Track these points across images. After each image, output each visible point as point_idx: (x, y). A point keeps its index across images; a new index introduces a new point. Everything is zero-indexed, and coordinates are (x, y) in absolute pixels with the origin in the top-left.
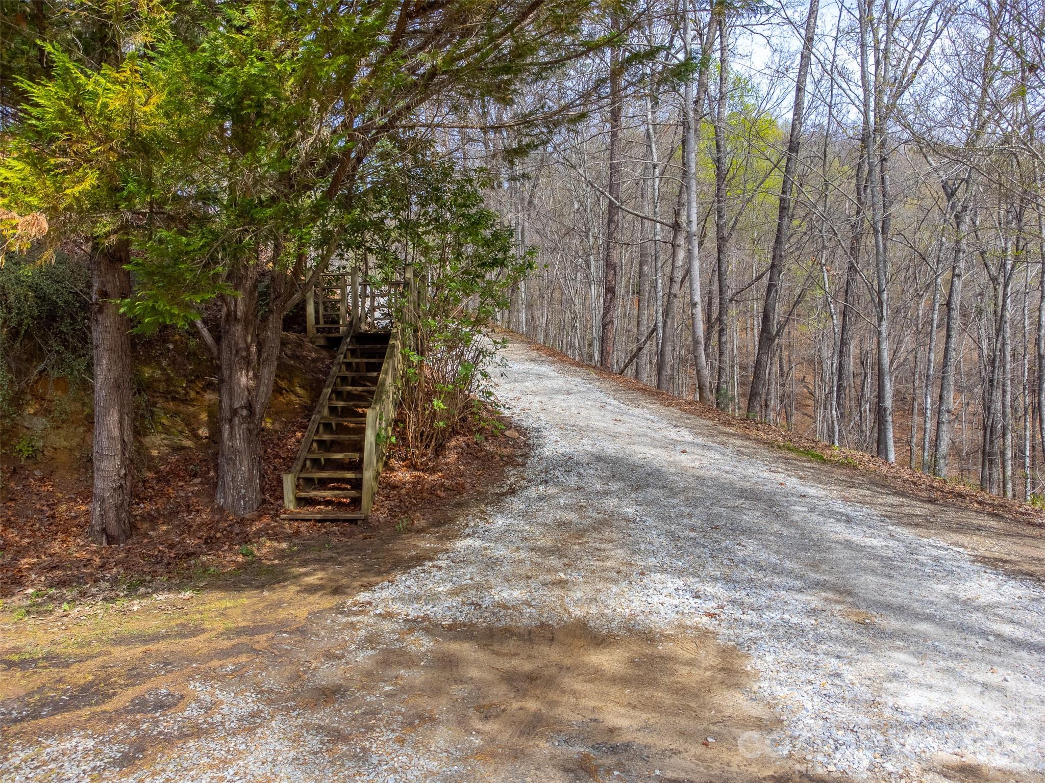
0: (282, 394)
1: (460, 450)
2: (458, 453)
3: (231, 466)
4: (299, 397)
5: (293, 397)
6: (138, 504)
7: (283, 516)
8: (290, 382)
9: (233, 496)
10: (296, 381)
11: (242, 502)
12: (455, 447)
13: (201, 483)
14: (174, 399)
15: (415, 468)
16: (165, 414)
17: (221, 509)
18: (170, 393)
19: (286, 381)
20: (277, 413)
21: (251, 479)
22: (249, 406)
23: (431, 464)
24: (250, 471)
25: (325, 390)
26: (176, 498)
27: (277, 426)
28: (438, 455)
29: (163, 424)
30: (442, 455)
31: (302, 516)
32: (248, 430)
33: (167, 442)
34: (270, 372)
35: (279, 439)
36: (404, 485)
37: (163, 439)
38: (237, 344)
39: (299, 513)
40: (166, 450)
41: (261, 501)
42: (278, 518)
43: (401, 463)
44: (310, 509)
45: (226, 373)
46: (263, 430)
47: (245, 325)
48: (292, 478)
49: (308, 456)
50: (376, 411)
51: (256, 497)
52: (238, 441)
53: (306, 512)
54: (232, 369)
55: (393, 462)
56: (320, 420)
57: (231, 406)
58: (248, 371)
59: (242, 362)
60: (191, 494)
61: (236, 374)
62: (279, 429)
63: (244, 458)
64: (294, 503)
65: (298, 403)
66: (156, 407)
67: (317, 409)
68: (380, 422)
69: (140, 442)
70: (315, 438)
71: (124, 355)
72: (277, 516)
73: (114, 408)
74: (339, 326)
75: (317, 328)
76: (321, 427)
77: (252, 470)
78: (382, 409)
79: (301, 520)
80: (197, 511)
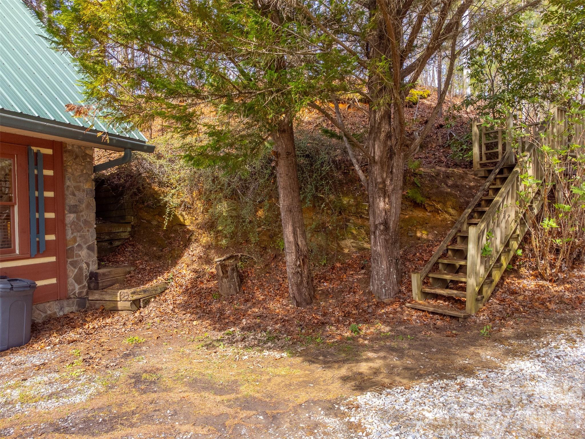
0: (439, 214)
3: (376, 264)
4: (451, 215)
5: (447, 216)
6: (323, 283)
7: (408, 305)
8: (444, 204)
9: (378, 285)
10: (449, 203)
11: (384, 290)
13: (365, 274)
14: (361, 217)
15: (543, 278)
16: (355, 226)
17: (370, 293)
18: (359, 213)
19: (441, 204)
20: (432, 228)
21: (389, 275)
22: (386, 223)
24: (389, 269)
25: (466, 211)
26: (346, 281)
27: (431, 237)
28: (573, 268)
29: (352, 233)
30: (578, 268)
31: (420, 307)
32: (385, 239)
33: (354, 245)
34: (397, 199)
35: (428, 246)
36: (524, 292)
37: (352, 243)
38: (376, 179)
39: (420, 304)
40: (354, 250)
41: (398, 291)
42: (404, 306)
43: (531, 272)
44: (432, 302)
45: (371, 200)
46: (419, 239)
47: (381, 166)
48: (420, 277)
49: (440, 261)
50: (480, 229)
51: (393, 288)
52: (379, 247)
53: (427, 304)
54: (373, 197)
55: (523, 271)
56: (456, 234)
57: (374, 223)
58: (385, 198)
59: (380, 192)
60: (355, 280)
61: (376, 200)
62: (431, 239)
63: (383, 259)
64: (420, 295)
65: (450, 220)
66: (349, 222)
67: (455, 225)
68: (488, 238)
69: (338, 244)
70: (450, 247)
71: (292, 191)
72: (404, 304)
73: (289, 224)
74: (497, 160)
75: (480, 164)
76: (459, 239)
77: (390, 268)
78: (491, 227)
79: (419, 310)
80: (354, 293)
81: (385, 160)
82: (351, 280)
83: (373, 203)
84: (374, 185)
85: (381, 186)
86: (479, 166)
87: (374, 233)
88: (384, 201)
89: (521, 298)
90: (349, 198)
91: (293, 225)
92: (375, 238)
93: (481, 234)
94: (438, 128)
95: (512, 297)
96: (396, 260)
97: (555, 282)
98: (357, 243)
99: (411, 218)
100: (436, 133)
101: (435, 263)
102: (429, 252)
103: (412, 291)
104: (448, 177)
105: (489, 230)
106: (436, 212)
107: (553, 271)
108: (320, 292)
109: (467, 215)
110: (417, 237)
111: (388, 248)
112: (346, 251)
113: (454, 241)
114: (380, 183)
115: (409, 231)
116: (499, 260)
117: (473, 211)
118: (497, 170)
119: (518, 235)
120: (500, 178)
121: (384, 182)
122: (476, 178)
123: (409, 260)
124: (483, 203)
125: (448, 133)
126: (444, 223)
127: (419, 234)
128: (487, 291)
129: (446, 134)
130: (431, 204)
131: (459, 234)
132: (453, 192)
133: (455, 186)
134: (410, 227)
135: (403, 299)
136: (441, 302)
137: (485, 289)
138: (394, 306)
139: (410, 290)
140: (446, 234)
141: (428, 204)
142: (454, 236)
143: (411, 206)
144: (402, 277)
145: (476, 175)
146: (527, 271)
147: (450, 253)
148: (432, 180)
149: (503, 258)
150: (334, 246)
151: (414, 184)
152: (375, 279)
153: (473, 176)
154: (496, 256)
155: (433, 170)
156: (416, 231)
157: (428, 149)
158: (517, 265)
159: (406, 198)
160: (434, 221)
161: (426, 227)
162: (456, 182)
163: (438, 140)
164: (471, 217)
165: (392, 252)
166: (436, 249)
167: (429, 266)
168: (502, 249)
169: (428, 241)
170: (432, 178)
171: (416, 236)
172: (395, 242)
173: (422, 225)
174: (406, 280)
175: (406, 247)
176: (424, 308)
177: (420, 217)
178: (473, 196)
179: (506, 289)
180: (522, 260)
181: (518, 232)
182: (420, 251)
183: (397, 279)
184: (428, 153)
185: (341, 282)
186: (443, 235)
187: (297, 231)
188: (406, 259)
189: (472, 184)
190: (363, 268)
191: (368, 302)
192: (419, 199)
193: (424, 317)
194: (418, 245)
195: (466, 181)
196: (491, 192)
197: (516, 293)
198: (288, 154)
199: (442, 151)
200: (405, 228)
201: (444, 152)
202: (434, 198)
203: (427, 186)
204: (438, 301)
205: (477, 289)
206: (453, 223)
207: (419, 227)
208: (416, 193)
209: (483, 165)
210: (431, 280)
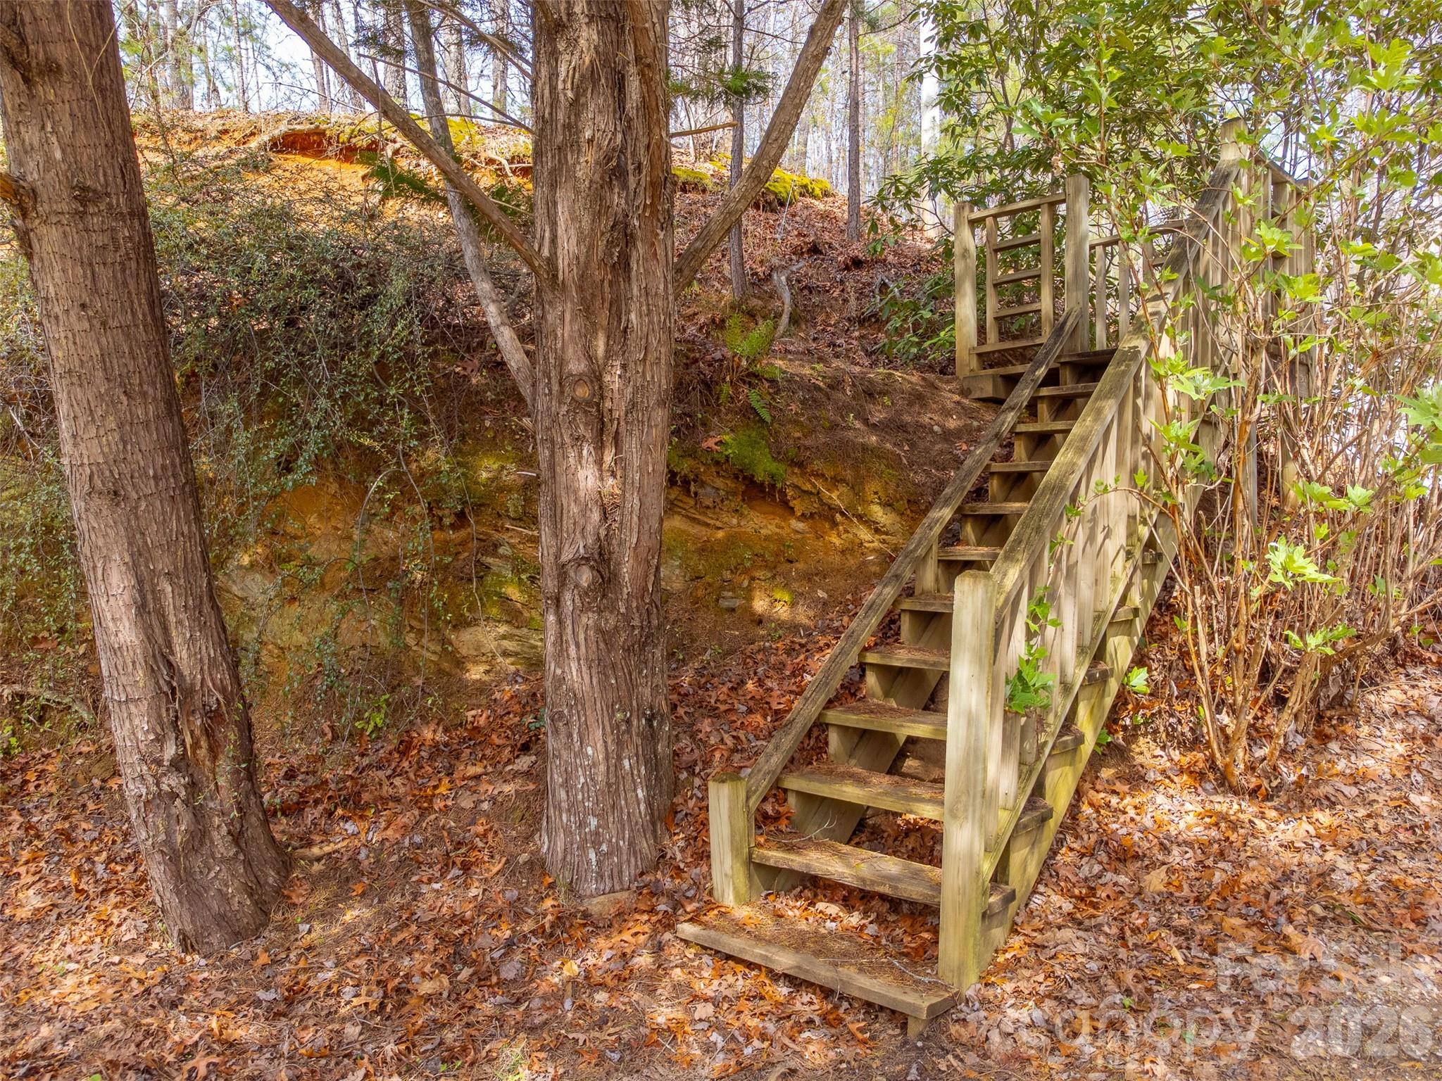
0: (834, 524)
1: (1420, 724)
2: (1409, 737)
4: (877, 531)
5: (864, 534)
7: (687, 929)
8: (856, 488)
9: (568, 832)
10: (872, 487)
11: (593, 856)
12: (1401, 712)
13: (526, 775)
15: (1225, 783)
17: (537, 866)
19: (843, 489)
20: (808, 577)
21: (614, 787)
22: (602, 559)
23: (1290, 773)
24: (614, 760)
25: (935, 514)
26: (445, 811)
27: (803, 615)
28: (1324, 738)
29: (505, 600)
30: (1341, 737)
31: (735, 944)
32: (600, 630)
33: (509, 645)
34: (645, 448)
35: (790, 651)
36: (1165, 849)
37: (504, 637)
38: (561, 363)
39: (740, 928)
40: (508, 665)
41: (656, 854)
42: (668, 936)
43: (1176, 755)
44: (792, 908)
45: (544, 454)
46: (759, 621)
47: (583, 300)
48: (743, 795)
49: (833, 716)
50: (1001, 586)
51: (631, 844)
52: (574, 666)
53: (769, 926)
54: (553, 442)
55: (1147, 753)
56: (896, 602)
57: (557, 556)
58: (600, 447)
59: (580, 417)
60: (485, 806)
61: (565, 457)
62: (805, 621)
63: (591, 720)
64: (741, 880)
65: (874, 550)
66: (494, 554)
67: (894, 566)
68: (1034, 627)
69: (444, 641)
70: (871, 658)
71: (118, 391)
72: (668, 923)
73: (106, 559)
74: (1038, 341)
75: (980, 355)
76: (906, 624)
77: (619, 759)
78: (1044, 580)
79: (729, 957)
80: (466, 867)
81: (598, 275)
82: (466, 802)
83: (552, 467)
84: (556, 388)
85: (583, 392)
86: (974, 363)
87: (558, 601)
88: (599, 462)
89: (1155, 881)
90: (499, 457)
91: (134, 567)
92: (560, 622)
93: (1007, 611)
94: (847, 268)
95: (1123, 879)
96: (650, 720)
97: (1268, 798)
98: (520, 639)
99: (733, 541)
100: (842, 282)
101: (815, 725)
102: (793, 674)
103: (709, 857)
104: (871, 395)
105: (1039, 592)
106: (826, 518)
107: (1259, 753)
108: (317, 867)
109: (937, 530)
110: (753, 614)
111: (614, 667)
112: (476, 673)
113: (888, 631)
114: (579, 379)
115: (722, 588)
116: (1069, 723)
117: (961, 515)
118: (1042, 372)
119: (1136, 611)
120: (1052, 399)
121: (596, 377)
122: (966, 402)
123: (713, 713)
124: (994, 485)
125: (878, 281)
126: (852, 562)
127: (760, 605)
128: (1025, 863)
129: (869, 284)
130: (808, 487)
131: (907, 604)
132: (888, 446)
133: (893, 427)
134: (727, 575)
135: (670, 895)
136: (833, 909)
137: (1016, 858)
138: (626, 936)
139: (703, 856)
140: (857, 602)
141: (796, 487)
142: (890, 612)
143: (735, 494)
144: (676, 788)
145: (965, 393)
146: (1158, 752)
147: (871, 679)
148: (815, 401)
149: (1083, 712)
150: (428, 651)
151: (748, 412)
152: (558, 807)
153: (956, 398)
154: (1061, 706)
155: (820, 367)
156: (749, 590)
157: (815, 326)
158: (1125, 728)
159: (717, 463)
160: (815, 552)
161: (786, 576)
162: (899, 413)
163: (846, 301)
164: (951, 536)
165: (632, 687)
166: (820, 662)
167: (787, 741)
168: (1081, 674)
169: (794, 627)
170: (815, 396)
171: (748, 610)
172: (646, 642)
173: (772, 567)
174: (691, 803)
175: (706, 657)
176: (756, 953)
177: (767, 538)
178: (958, 463)
179: (1094, 837)
180: (1144, 707)
181: (1136, 599)
182: (760, 670)
183: (649, 805)
184: (815, 339)
185: (424, 812)
186: (850, 606)
187: (157, 595)
188: (700, 704)
189: (952, 423)
190: (525, 748)
191: (519, 916)
192: (765, 466)
193: (746, 1006)
194: (755, 647)
195: (934, 412)
196: (1020, 450)
197: (1136, 857)
198: (84, 197)
199: (857, 334)
200: (708, 579)
201: (862, 337)
202: (817, 465)
203: (796, 422)
204: (821, 906)
205: (988, 868)
206: (887, 559)
207: (759, 574)
208: (753, 444)
209: (987, 360)
210: (792, 800)
